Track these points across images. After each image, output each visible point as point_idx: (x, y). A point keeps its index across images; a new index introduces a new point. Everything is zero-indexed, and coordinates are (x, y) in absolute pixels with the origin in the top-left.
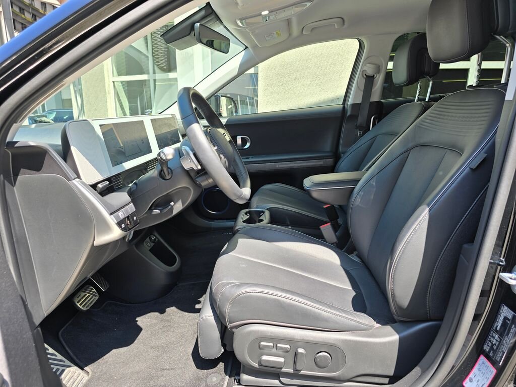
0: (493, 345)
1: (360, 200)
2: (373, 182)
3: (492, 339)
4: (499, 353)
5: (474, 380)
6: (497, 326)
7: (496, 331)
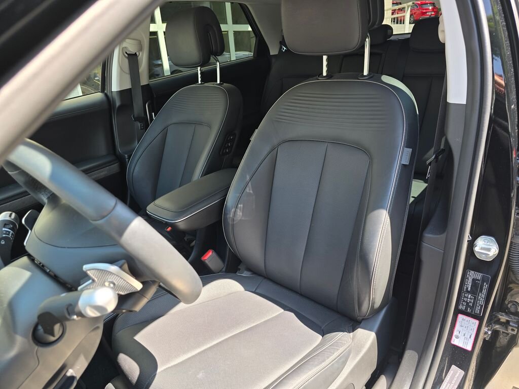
0: (467, 303)
1: (241, 214)
2: (250, 190)
3: (465, 299)
4: (477, 307)
5: (460, 335)
6: (467, 288)
7: (467, 291)
